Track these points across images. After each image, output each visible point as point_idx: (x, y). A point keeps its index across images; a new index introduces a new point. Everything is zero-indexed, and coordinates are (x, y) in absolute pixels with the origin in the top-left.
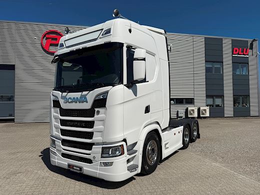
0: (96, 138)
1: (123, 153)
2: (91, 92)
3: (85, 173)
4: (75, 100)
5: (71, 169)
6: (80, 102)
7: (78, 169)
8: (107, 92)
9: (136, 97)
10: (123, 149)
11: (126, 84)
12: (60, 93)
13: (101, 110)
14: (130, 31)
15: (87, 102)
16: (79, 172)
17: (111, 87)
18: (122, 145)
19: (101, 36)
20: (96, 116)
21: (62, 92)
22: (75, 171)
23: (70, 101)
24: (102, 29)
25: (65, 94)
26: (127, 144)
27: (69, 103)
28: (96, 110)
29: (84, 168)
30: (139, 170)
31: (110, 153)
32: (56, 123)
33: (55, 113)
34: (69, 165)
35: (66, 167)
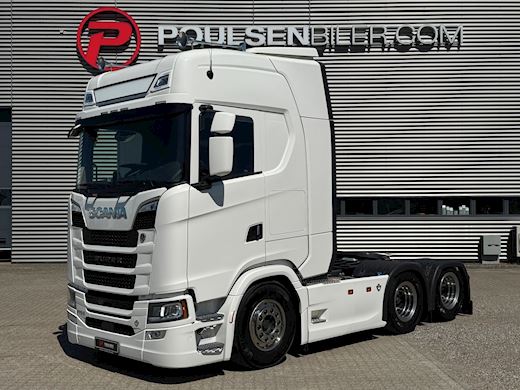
0: (141, 287)
1: (185, 315)
2: (133, 197)
3: (123, 353)
4: (106, 214)
5: (101, 349)
6: (115, 217)
7: (112, 346)
8: (157, 199)
9: (220, 208)
10: (187, 309)
11: (197, 181)
12: (84, 198)
13: (147, 233)
14: (210, 75)
15: (126, 218)
16: (112, 352)
17: (165, 189)
18: (185, 300)
19: (152, 89)
20: (139, 245)
21: (88, 195)
22: (106, 350)
23: (99, 214)
24: (155, 75)
25: (91, 200)
26: (194, 300)
27: (98, 218)
28: (140, 232)
29: (122, 345)
30: (226, 354)
31: (162, 314)
32: (77, 258)
33: (76, 237)
34: (98, 341)
35: (92, 345)
